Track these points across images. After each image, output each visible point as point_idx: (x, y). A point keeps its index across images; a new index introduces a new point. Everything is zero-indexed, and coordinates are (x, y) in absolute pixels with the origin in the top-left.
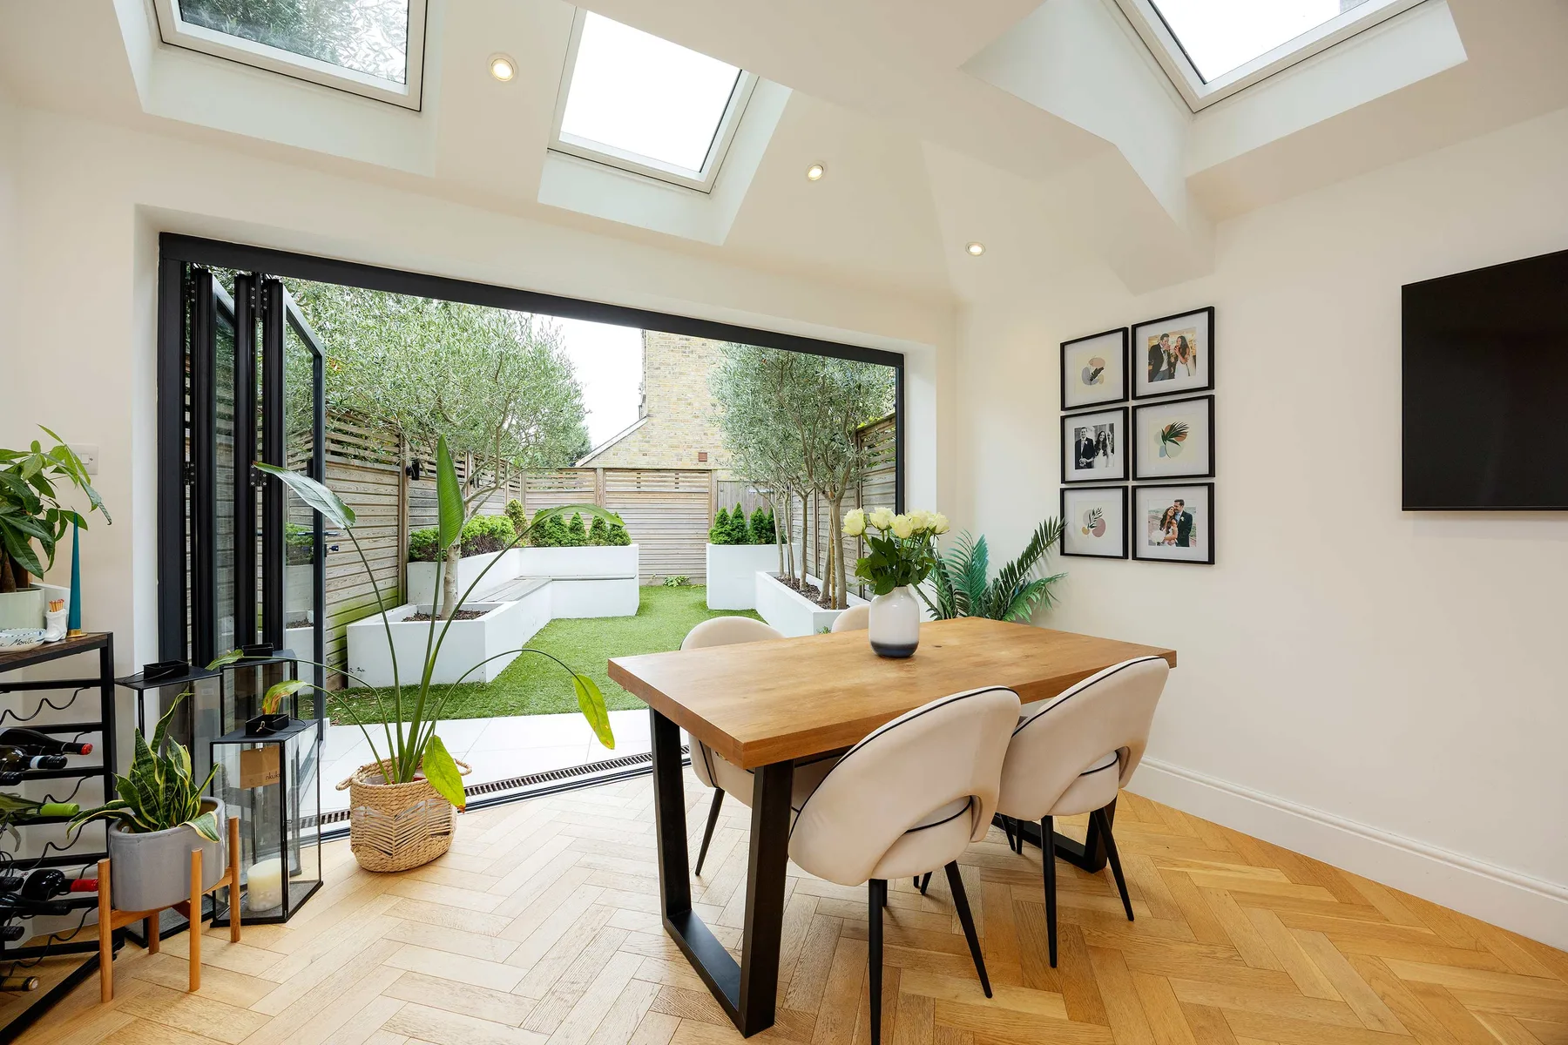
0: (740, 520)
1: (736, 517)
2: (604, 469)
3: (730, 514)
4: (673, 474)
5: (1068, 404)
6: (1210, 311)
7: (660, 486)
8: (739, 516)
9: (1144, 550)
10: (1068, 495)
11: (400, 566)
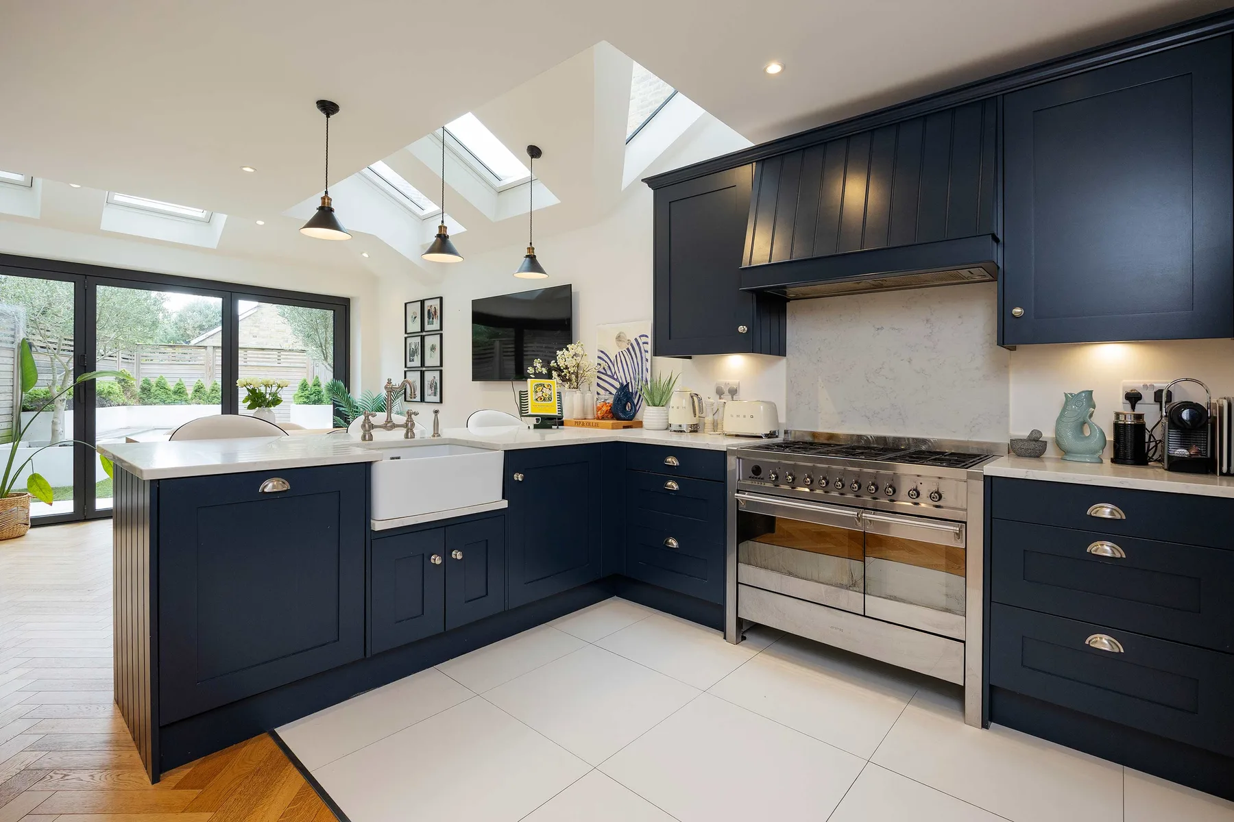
0: (317, 388)
1: (315, 385)
2: (214, 347)
3: (310, 384)
4: (276, 353)
5: (408, 332)
6: (441, 298)
7: (263, 362)
8: (317, 384)
9: (427, 398)
10: (408, 373)
11: (15, 414)
